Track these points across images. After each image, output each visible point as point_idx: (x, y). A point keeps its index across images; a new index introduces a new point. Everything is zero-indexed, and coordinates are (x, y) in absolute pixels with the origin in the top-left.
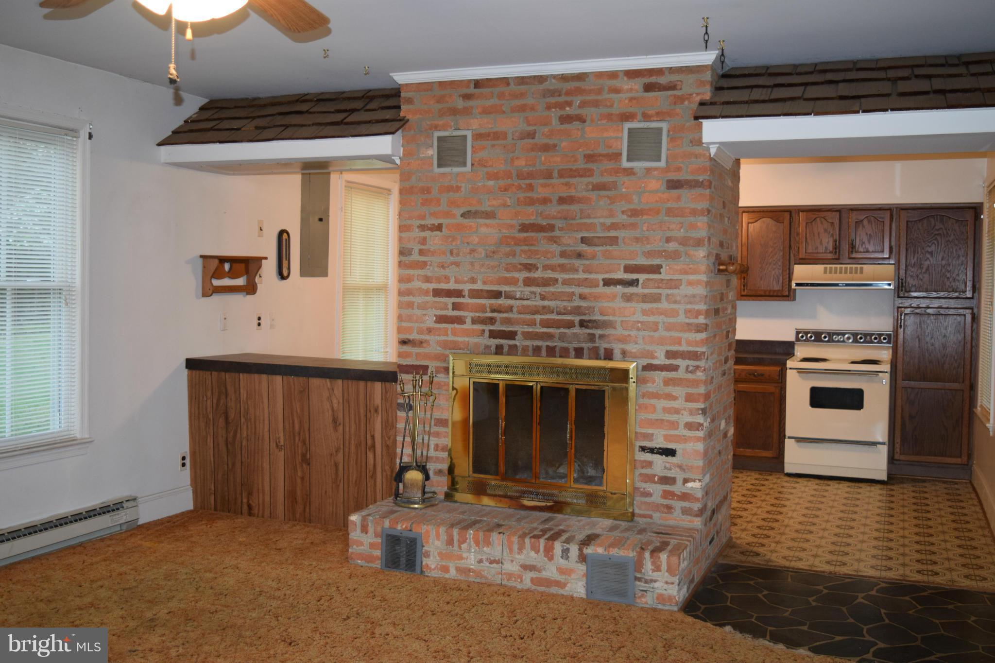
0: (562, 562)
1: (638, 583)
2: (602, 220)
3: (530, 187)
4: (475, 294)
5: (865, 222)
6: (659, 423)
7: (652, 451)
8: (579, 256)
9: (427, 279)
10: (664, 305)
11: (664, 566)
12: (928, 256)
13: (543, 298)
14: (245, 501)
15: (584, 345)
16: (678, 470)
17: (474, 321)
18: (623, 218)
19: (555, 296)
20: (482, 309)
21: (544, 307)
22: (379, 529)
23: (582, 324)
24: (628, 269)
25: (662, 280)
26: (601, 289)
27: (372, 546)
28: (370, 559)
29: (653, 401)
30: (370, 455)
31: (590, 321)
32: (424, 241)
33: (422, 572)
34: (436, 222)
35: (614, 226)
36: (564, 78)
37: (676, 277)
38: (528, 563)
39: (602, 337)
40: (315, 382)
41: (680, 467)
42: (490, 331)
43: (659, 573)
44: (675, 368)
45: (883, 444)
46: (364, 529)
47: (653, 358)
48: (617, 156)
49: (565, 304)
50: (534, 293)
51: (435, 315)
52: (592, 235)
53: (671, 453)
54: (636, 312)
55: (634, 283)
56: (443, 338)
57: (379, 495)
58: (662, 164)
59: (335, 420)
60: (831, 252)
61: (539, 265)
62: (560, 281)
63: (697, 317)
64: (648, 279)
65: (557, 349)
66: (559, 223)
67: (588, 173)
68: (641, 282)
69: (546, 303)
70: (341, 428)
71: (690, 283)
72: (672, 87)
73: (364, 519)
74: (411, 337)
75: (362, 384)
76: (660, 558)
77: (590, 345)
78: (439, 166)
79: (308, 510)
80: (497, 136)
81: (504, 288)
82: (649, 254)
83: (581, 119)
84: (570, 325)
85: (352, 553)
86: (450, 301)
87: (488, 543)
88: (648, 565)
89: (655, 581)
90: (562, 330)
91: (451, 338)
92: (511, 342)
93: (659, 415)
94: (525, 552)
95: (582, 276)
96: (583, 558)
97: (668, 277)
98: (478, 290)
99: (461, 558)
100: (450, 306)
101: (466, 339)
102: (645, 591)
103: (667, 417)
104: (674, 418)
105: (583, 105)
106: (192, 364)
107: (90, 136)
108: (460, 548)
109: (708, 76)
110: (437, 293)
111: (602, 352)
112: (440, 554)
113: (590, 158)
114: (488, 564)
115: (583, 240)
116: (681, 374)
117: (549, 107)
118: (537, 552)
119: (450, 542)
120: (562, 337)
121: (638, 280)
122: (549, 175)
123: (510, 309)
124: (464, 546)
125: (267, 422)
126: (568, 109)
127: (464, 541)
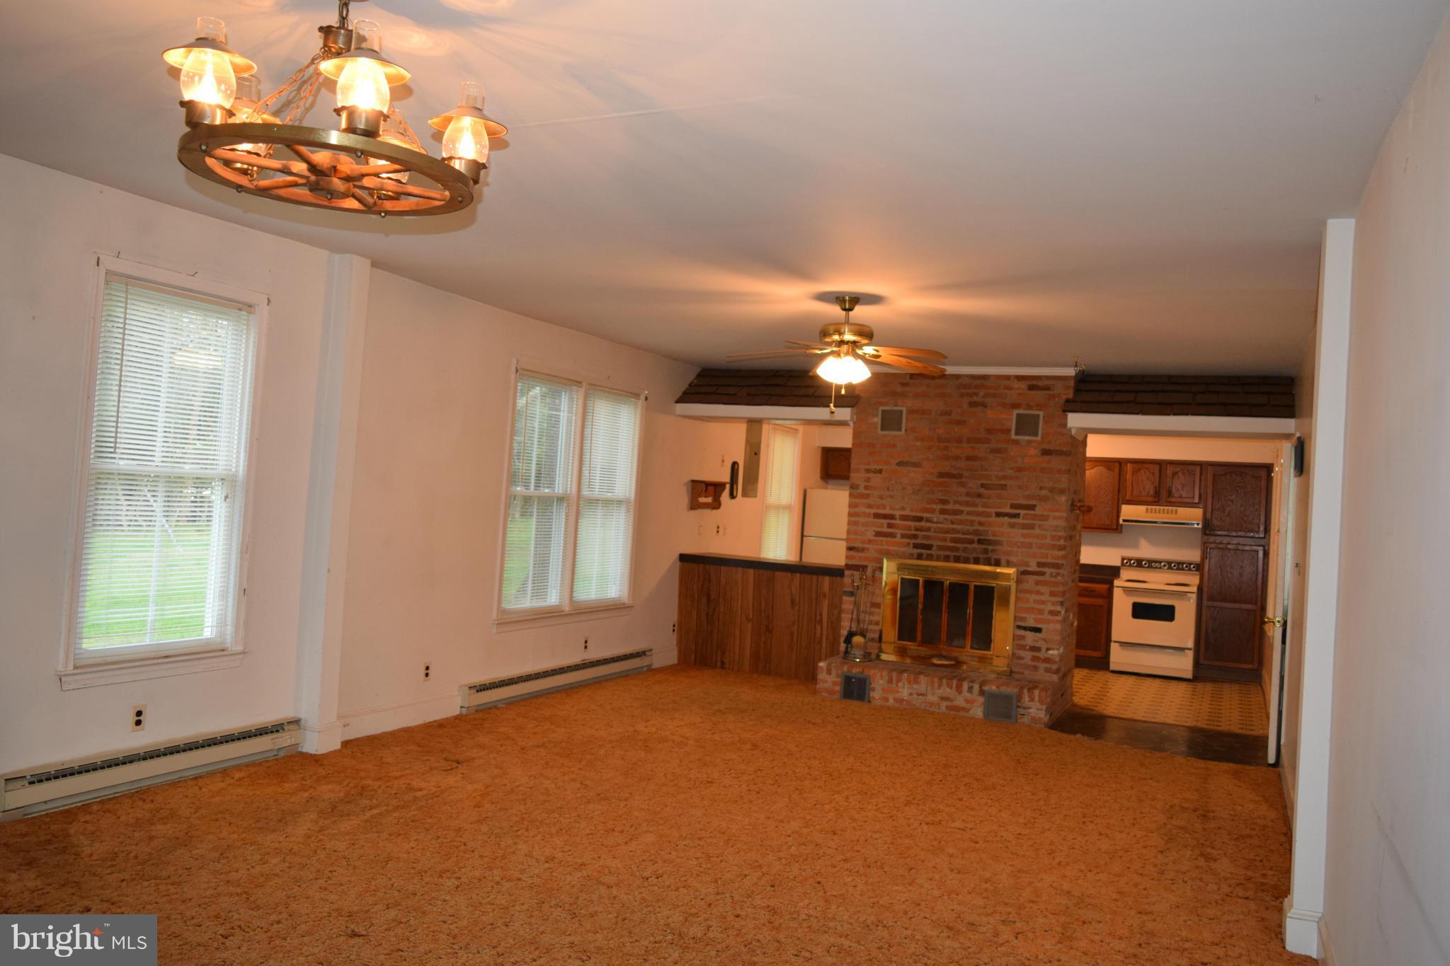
0: (968, 695)
1: (1019, 710)
2: (996, 473)
3: (946, 448)
4: (904, 518)
5: (1180, 474)
6: (1031, 610)
7: (1025, 629)
8: (979, 496)
9: (870, 506)
10: (1037, 531)
11: (1037, 698)
12: (1230, 503)
13: (953, 523)
14: (719, 658)
15: (981, 556)
16: (1043, 642)
17: (903, 536)
18: (1010, 472)
19: (961, 522)
20: (909, 528)
21: (953, 529)
22: (840, 672)
23: (980, 541)
24: (1013, 506)
25: (1036, 515)
26: (994, 519)
27: (834, 683)
28: (831, 692)
29: (1028, 595)
30: (818, 628)
31: (984, 540)
32: (868, 480)
33: (869, 702)
34: (878, 467)
35: (1004, 477)
36: (973, 377)
37: (1045, 513)
38: (944, 696)
39: (993, 551)
40: (779, 574)
41: (1044, 640)
42: (914, 544)
43: (1034, 703)
44: (1043, 574)
45: (1190, 649)
46: (829, 672)
47: (1028, 566)
48: (1008, 431)
49: (967, 527)
50: (946, 519)
51: (875, 531)
52: (989, 482)
53: (1038, 630)
54: (1017, 535)
55: (1017, 516)
56: (880, 547)
57: (823, 656)
58: (1039, 438)
59: (793, 602)
60: (1151, 496)
61: (950, 500)
62: (965, 512)
63: (1059, 540)
64: (1027, 514)
65: (961, 558)
66: (966, 474)
67: (987, 441)
68: (1021, 515)
69: (955, 526)
70: (797, 608)
71: (1055, 518)
72: (1048, 388)
73: (829, 665)
74: (856, 545)
75: (815, 578)
76: (1033, 693)
77: (985, 556)
78: (882, 429)
79: (768, 665)
80: (924, 412)
81: (925, 515)
82: (1028, 497)
83: (984, 405)
84: (971, 542)
85: (819, 688)
86: (885, 522)
87: (917, 682)
88: (1026, 698)
89: (1030, 708)
90: (965, 545)
91: (885, 547)
92: (929, 552)
93: (1031, 605)
94: (942, 688)
95: (980, 509)
96: (982, 693)
97: (1040, 513)
98: (906, 515)
99: (898, 692)
100: (885, 525)
101: (896, 548)
102: (1023, 715)
103: (1036, 606)
104: (1042, 607)
105: (986, 396)
106: (684, 558)
107: (646, 399)
108: (897, 685)
109: (1072, 383)
110: (876, 516)
111: (993, 561)
112: (883, 690)
113: (989, 431)
114: (916, 696)
115: (983, 486)
116: (1047, 578)
117: (962, 395)
118: (951, 688)
119: (890, 681)
120: (965, 550)
121: (1019, 514)
122: (960, 441)
123: (929, 529)
124: (900, 684)
125: (740, 601)
126: (975, 398)
127: (899, 681)
